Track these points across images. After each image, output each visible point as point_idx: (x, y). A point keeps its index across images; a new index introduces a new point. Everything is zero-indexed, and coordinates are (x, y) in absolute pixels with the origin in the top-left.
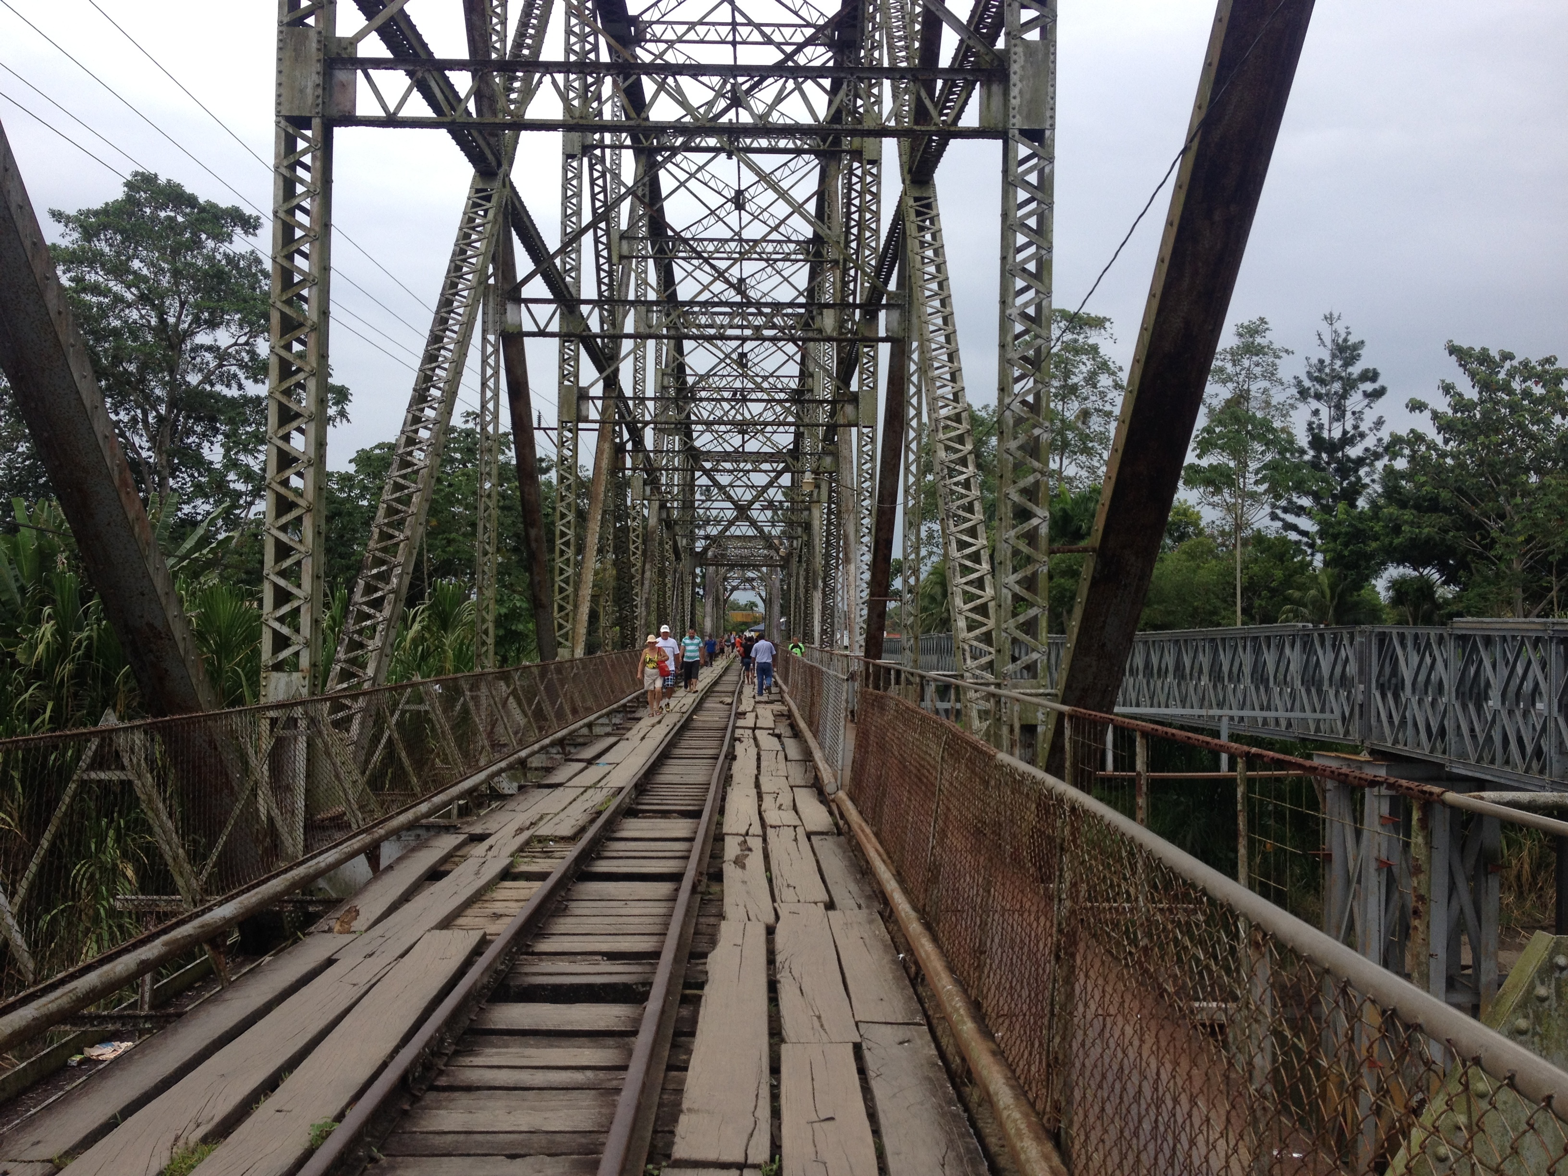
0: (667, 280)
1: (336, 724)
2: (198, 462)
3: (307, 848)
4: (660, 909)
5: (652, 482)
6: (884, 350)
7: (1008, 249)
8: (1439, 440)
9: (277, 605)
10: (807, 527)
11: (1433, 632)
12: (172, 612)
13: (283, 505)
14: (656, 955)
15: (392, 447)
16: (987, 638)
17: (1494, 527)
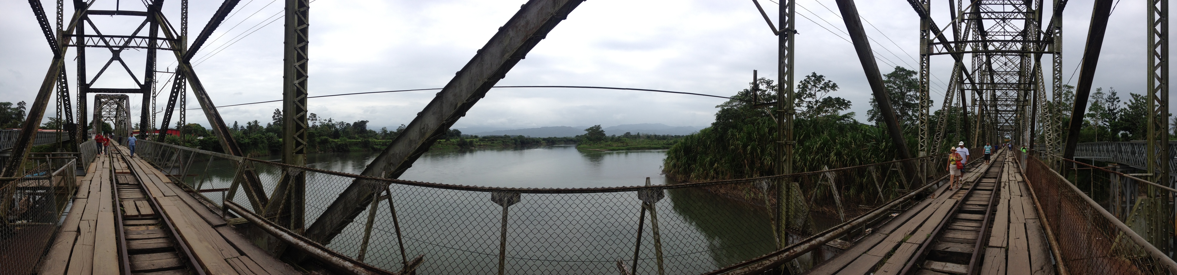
0: (992, 79)
1: (931, 160)
2: (908, 115)
3: (927, 183)
4: (989, 196)
5: (989, 116)
6: (1032, 92)
7: (1054, 74)
8: (1129, 109)
9: (921, 140)
10: (1019, 124)
11: (1127, 143)
12: (904, 141)
13: (922, 122)
14: (988, 205)
15: (941, 110)
16: (1051, 145)
17: (1137, 124)
